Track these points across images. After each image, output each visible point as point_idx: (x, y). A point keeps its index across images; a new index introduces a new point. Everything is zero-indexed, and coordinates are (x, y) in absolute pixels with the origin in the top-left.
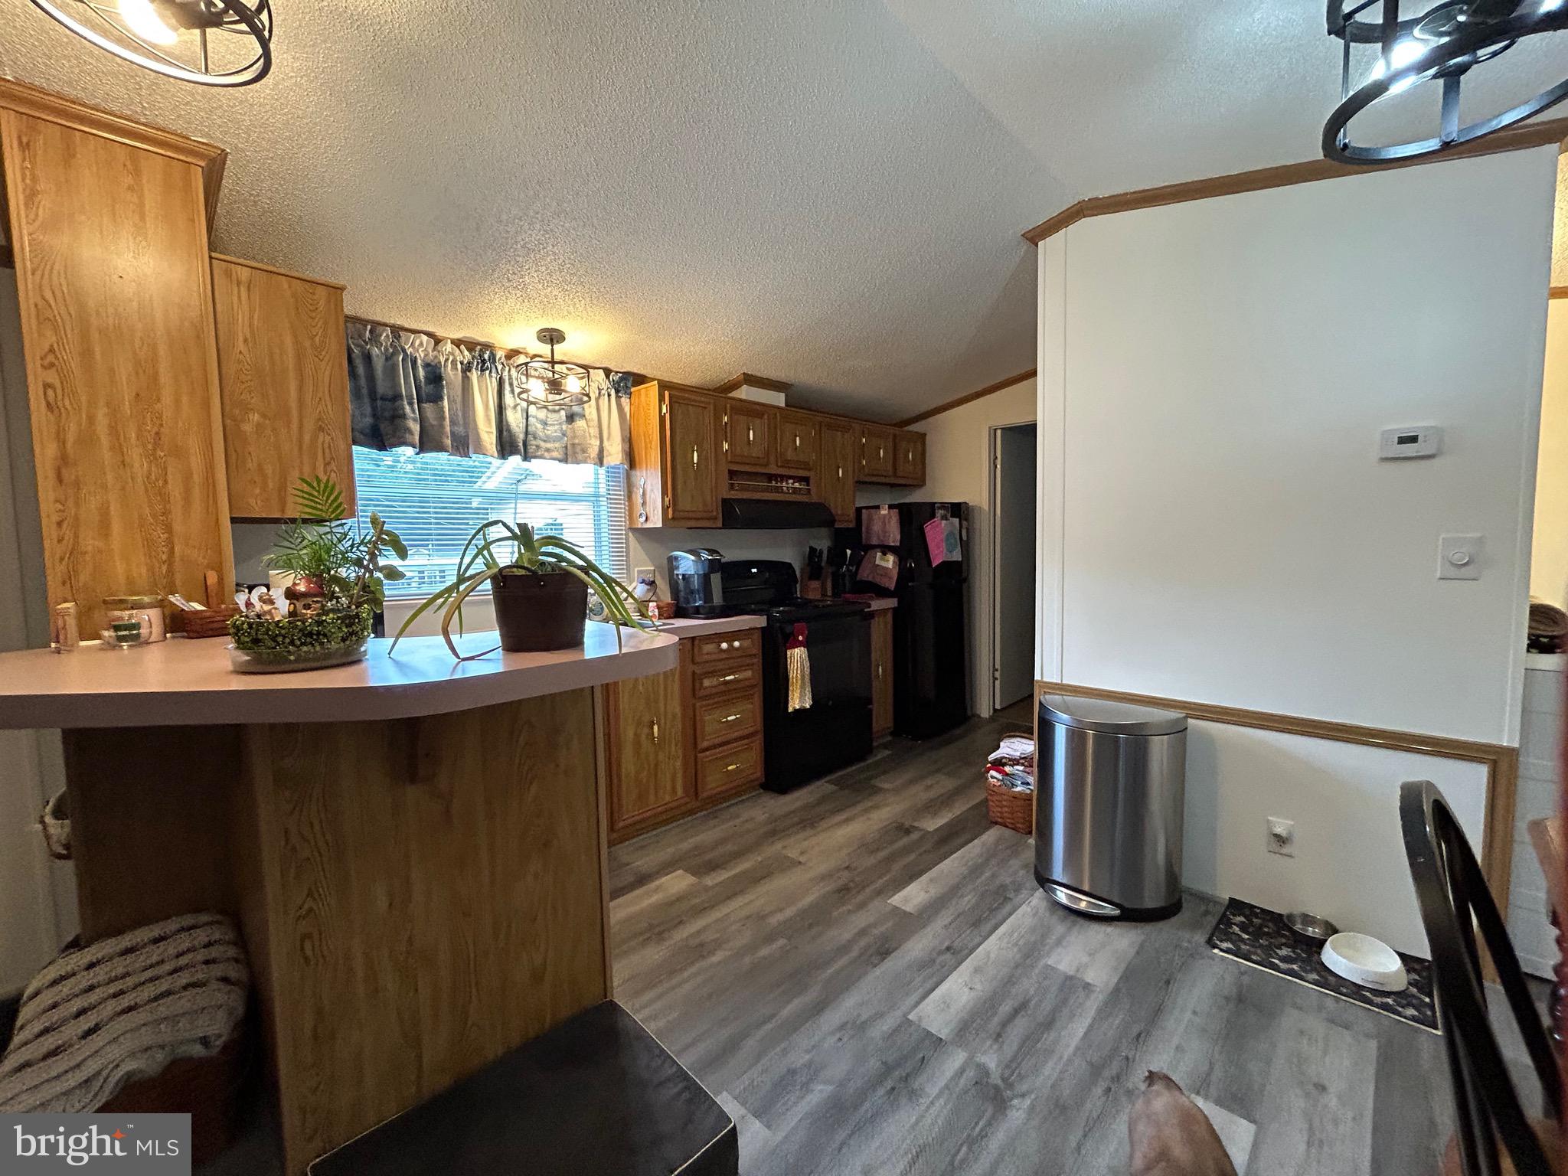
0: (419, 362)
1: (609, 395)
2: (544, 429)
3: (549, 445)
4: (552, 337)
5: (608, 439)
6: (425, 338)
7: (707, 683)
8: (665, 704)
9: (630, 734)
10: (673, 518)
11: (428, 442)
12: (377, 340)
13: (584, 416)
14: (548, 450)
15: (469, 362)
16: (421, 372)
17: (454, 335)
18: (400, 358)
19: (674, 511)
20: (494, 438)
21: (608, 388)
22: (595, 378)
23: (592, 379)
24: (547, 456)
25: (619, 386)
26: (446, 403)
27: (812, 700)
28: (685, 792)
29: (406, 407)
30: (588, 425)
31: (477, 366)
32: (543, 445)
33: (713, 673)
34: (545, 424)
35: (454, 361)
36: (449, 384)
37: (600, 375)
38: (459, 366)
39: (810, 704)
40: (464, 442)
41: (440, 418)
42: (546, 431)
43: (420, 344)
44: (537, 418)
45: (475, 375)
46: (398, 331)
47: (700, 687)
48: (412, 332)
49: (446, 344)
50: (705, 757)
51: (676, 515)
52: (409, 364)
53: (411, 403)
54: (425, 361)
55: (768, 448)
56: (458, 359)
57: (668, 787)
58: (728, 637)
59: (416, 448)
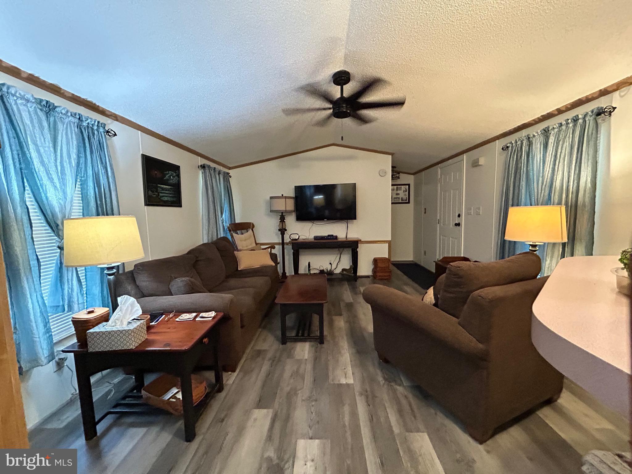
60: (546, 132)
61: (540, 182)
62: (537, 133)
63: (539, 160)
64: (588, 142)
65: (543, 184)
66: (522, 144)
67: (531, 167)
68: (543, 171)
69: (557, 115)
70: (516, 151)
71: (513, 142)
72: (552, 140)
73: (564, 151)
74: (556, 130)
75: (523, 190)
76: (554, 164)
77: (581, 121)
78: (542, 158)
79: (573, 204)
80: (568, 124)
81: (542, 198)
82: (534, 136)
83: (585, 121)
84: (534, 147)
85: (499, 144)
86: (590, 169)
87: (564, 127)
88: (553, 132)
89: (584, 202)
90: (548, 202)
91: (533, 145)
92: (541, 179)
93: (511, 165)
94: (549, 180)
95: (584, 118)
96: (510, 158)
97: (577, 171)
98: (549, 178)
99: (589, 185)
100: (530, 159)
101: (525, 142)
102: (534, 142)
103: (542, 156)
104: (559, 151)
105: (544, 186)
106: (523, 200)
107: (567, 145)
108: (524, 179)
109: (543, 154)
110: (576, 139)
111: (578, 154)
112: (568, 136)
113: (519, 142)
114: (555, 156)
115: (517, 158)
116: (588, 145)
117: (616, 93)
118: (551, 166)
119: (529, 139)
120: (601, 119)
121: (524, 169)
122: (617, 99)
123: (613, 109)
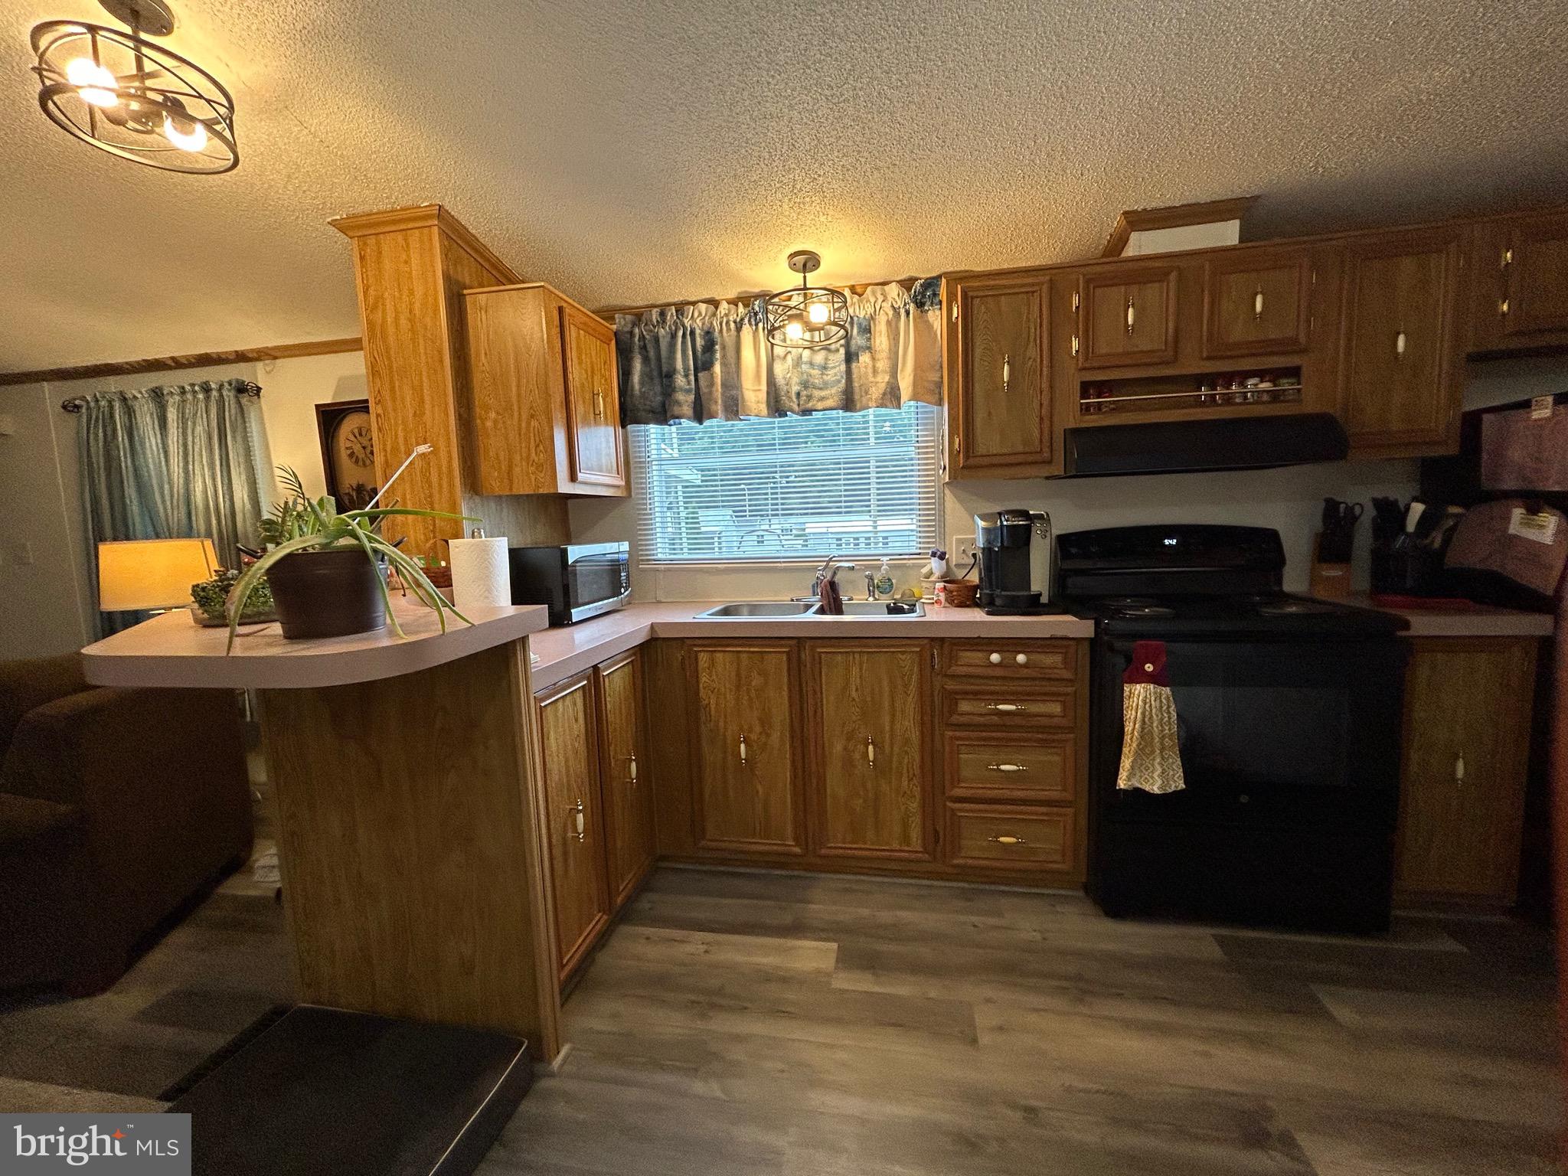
0: (698, 332)
1: (908, 313)
2: (822, 374)
3: (823, 393)
4: (807, 262)
5: (902, 370)
6: (703, 307)
7: (965, 706)
8: (892, 722)
9: (838, 748)
10: (963, 467)
11: (700, 412)
12: (664, 322)
13: (869, 348)
14: (822, 399)
15: (742, 319)
16: (699, 342)
17: (732, 294)
18: (680, 333)
19: (967, 457)
20: (763, 396)
21: (905, 305)
22: (884, 295)
23: (880, 298)
24: (820, 406)
25: (924, 296)
26: (717, 368)
27: (1185, 783)
28: (924, 846)
29: (680, 381)
30: (873, 359)
31: (749, 321)
32: (817, 393)
33: (976, 695)
34: (825, 368)
35: (728, 322)
36: (723, 348)
37: (893, 290)
38: (732, 325)
39: (1179, 788)
40: (734, 408)
41: (712, 384)
42: (825, 377)
43: (700, 314)
44: (811, 364)
45: (747, 331)
46: (680, 308)
47: (953, 711)
48: (694, 303)
49: (724, 306)
50: (961, 810)
51: (971, 461)
52: (688, 337)
53: (686, 376)
54: (702, 330)
55: (1177, 330)
56: (731, 318)
57: (897, 829)
58: (1009, 645)
59: (689, 419)
60: (158, 396)
61: (166, 492)
62: (141, 392)
63: (154, 448)
64: (234, 432)
65: (172, 496)
66: (111, 407)
67: (142, 460)
68: (168, 470)
69: (173, 368)
70: (101, 421)
71: (89, 399)
72: (172, 414)
73: (197, 440)
74: (177, 397)
75: (134, 508)
76: (186, 463)
77: (215, 393)
78: (160, 446)
79: (231, 534)
80: (194, 392)
81: (175, 525)
82: (135, 397)
83: (221, 395)
84: (139, 420)
85: (52, 393)
86: (245, 477)
87: (189, 396)
88: (171, 400)
90: (188, 533)
91: (137, 416)
92: (166, 486)
93: (94, 449)
94: (182, 491)
95: (220, 391)
96: (88, 432)
97: (225, 480)
98: (181, 486)
99: (248, 506)
100: (137, 443)
101: (117, 405)
102: (137, 408)
103: (159, 441)
104: (190, 439)
105: (175, 501)
106: (138, 526)
107: (200, 429)
108: (134, 483)
109: (162, 439)
110: (214, 424)
111: (220, 449)
112: (199, 413)
113: (103, 403)
114: (185, 445)
115: (105, 435)
116: (234, 437)
117: (260, 365)
118: (181, 465)
119: (124, 400)
120: (244, 400)
121: (126, 463)
122: (259, 374)
123: (259, 389)
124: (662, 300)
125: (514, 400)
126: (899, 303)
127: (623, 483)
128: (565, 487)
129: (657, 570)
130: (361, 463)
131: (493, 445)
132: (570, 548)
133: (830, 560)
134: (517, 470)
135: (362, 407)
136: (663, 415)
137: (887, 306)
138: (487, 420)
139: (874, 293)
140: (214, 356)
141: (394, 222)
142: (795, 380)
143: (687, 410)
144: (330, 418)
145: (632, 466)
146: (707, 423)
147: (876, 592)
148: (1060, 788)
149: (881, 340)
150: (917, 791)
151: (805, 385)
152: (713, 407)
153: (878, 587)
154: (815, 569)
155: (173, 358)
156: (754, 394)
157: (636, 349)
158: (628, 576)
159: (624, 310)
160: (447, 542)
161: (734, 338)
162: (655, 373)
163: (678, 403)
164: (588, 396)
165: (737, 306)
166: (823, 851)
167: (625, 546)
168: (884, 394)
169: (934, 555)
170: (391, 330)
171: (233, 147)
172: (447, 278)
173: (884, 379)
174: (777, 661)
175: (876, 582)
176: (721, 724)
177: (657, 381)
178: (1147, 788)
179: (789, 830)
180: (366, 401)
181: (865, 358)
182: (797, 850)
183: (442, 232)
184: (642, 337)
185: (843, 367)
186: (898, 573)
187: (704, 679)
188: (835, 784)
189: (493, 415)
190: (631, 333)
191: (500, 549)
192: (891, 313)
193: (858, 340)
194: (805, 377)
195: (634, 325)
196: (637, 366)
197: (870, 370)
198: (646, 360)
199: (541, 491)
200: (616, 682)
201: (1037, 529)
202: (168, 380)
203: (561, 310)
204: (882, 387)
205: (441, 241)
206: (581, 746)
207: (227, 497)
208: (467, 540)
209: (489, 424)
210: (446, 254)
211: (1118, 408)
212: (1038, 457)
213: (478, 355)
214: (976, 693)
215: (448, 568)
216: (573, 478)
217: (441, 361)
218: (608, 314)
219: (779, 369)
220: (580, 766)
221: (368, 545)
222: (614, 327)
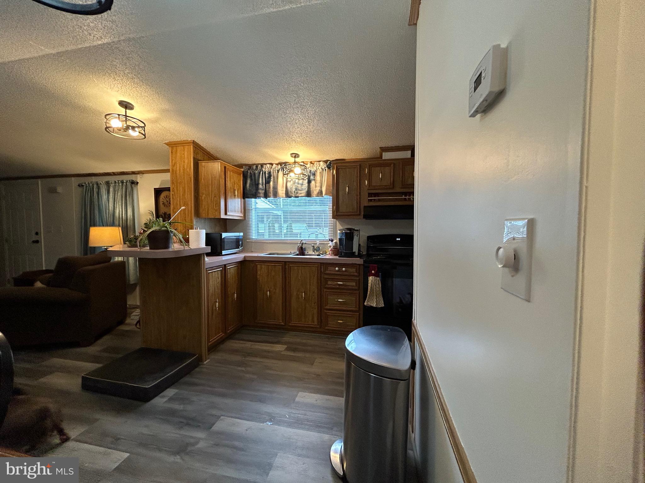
0: (267, 172)
1: (325, 170)
2: (301, 186)
3: (301, 192)
4: (296, 156)
5: (323, 187)
6: (268, 165)
7: (329, 283)
8: (310, 286)
9: (295, 294)
10: (336, 215)
11: (266, 196)
12: (257, 169)
13: (314, 180)
14: (301, 194)
15: (279, 170)
16: (267, 175)
17: (277, 162)
18: (261, 173)
19: (337, 212)
20: (284, 192)
21: (325, 168)
22: (320, 165)
23: (318, 165)
24: (300, 195)
25: (330, 166)
26: (271, 183)
27: (384, 305)
28: (318, 323)
29: (260, 186)
30: (316, 183)
31: (281, 170)
32: (299, 192)
33: (333, 280)
34: (302, 185)
35: (275, 170)
36: (274, 177)
37: (321, 163)
38: (276, 171)
39: (383, 306)
40: (276, 195)
41: (270, 188)
42: (302, 187)
43: (267, 167)
44: (298, 183)
45: (281, 173)
46: (262, 165)
47: (326, 283)
48: (266, 164)
49: (274, 165)
50: (328, 313)
51: (338, 214)
52: (264, 174)
53: (263, 185)
54: (268, 172)
55: (393, 180)
56: (276, 169)
57: (310, 318)
58: (341, 265)
59: (263, 198)
60: (108, 183)
62: (103, 182)
63: (105, 199)
64: (129, 195)
65: (109, 214)
66: (93, 186)
67: (101, 202)
68: (108, 206)
69: (113, 175)
70: (89, 191)
71: (87, 183)
72: (111, 189)
73: (118, 197)
74: (113, 184)
75: (97, 216)
76: (114, 204)
77: (125, 184)
78: (107, 198)
79: (126, 226)
80: (119, 183)
81: (109, 223)
82: (101, 184)
83: (127, 184)
84: (101, 191)
85: (75, 181)
86: (131, 209)
87: (117, 184)
88: (111, 185)
89: (130, 224)
90: (113, 225)
91: (101, 189)
92: (107, 211)
93: (87, 199)
94: (112, 212)
95: (126, 183)
96: (86, 193)
97: (126, 210)
98: (112, 210)
99: (132, 217)
100: (100, 197)
101: (95, 186)
102: (101, 187)
103: (107, 197)
104: (116, 197)
106: (97, 223)
107: (119, 194)
108: (97, 209)
109: (107, 196)
110: (124, 192)
111: (125, 200)
112: (120, 190)
113: (91, 185)
114: (114, 199)
115: (91, 195)
116: (129, 197)
117: (138, 176)
118: (113, 204)
119: (97, 184)
120: (133, 185)
121: (96, 203)
122: (139, 178)
123: (138, 183)
124: (257, 163)
125: (210, 191)
126: (323, 167)
127: (243, 215)
128: (223, 216)
129: (252, 242)
130: (166, 206)
131: (204, 204)
132: (223, 234)
133: (302, 241)
134: (210, 211)
135: (168, 189)
136: (255, 196)
137: (320, 168)
138: (203, 197)
139: (316, 164)
140: (126, 172)
141: (181, 144)
142: (294, 187)
143: (262, 195)
144: (158, 192)
145: (246, 210)
146: (268, 199)
147: (315, 251)
148: (354, 307)
149: (318, 178)
150: (316, 307)
151: (296, 189)
152: (270, 195)
153: (316, 249)
154: (298, 243)
155: (113, 173)
156: (281, 191)
157: (249, 176)
158: (242, 243)
159: (246, 165)
160: (189, 230)
161: (277, 175)
162: (254, 183)
163: (260, 193)
164: (232, 190)
165: (278, 165)
166: (290, 324)
167: (242, 234)
168: (318, 193)
169: (330, 240)
170: (178, 172)
171: (145, 135)
172: (194, 158)
173: (318, 189)
174: (279, 268)
175: (315, 248)
176: (263, 286)
177: (254, 185)
178: (372, 305)
179: (281, 318)
180: (170, 188)
181: (313, 182)
182: (283, 324)
183: (194, 146)
184: (251, 173)
185: (307, 185)
186: (322, 246)
187: (259, 273)
188: (294, 304)
189: (204, 196)
190: (248, 172)
191: (203, 233)
192: (321, 170)
193: (312, 177)
194: (296, 187)
195: (249, 169)
196: (249, 181)
197: (314, 186)
198: (251, 180)
199: (216, 217)
200: (232, 270)
201: (355, 233)
202: (111, 179)
203: (225, 167)
204: (317, 191)
205: (193, 149)
206: (219, 285)
207: (125, 214)
208: (194, 230)
209: (203, 198)
210: (194, 152)
211: (379, 200)
212: (356, 213)
213: (201, 179)
214: (332, 279)
215: (189, 237)
216: (226, 214)
217: (191, 181)
218: (240, 166)
219: (289, 184)
220: (218, 291)
221: (169, 230)
222: (242, 170)
